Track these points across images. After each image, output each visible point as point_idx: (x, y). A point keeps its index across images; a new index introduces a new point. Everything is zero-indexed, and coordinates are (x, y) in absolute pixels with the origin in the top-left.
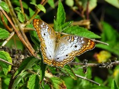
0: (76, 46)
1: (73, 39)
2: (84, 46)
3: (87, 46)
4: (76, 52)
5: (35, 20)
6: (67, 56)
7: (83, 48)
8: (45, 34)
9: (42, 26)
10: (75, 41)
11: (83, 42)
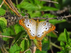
0: (46, 29)
1: (45, 24)
2: (50, 29)
3: (52, 29)
4: (46, 32)
5: (20, 21)
6: (43, 33)
7: (49, 30)
8: (28, 25)
9: (25, 22)
10: (46, 25)
11: (50, 26)
